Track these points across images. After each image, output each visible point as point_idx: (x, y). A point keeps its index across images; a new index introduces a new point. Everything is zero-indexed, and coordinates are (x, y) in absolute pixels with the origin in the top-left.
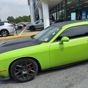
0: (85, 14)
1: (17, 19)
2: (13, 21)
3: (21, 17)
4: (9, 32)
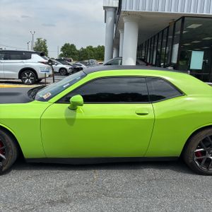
1: (83, 51)
2: (74, 54)
3: (94, 47)
4: (39, 77)
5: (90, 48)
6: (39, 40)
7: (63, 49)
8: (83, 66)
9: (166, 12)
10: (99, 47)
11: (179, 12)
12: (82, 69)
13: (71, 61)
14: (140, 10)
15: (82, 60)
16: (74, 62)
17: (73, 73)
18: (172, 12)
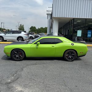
0: (90, 33)
1: (39, 29)
2: (35, 30)
5: (42, 28)
6: (21, 25)
7: (31, 28)
8: (39, 36)
9: (67, 17)
10: (46, 27)
11: (72, 17)
12: (39, 37)
13: (34, 34)
14: (59, 17)
15: (39, 33)
16: (36, 34)
17: (35, 38)
18: (70, 17)
